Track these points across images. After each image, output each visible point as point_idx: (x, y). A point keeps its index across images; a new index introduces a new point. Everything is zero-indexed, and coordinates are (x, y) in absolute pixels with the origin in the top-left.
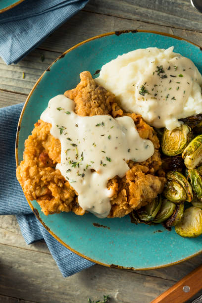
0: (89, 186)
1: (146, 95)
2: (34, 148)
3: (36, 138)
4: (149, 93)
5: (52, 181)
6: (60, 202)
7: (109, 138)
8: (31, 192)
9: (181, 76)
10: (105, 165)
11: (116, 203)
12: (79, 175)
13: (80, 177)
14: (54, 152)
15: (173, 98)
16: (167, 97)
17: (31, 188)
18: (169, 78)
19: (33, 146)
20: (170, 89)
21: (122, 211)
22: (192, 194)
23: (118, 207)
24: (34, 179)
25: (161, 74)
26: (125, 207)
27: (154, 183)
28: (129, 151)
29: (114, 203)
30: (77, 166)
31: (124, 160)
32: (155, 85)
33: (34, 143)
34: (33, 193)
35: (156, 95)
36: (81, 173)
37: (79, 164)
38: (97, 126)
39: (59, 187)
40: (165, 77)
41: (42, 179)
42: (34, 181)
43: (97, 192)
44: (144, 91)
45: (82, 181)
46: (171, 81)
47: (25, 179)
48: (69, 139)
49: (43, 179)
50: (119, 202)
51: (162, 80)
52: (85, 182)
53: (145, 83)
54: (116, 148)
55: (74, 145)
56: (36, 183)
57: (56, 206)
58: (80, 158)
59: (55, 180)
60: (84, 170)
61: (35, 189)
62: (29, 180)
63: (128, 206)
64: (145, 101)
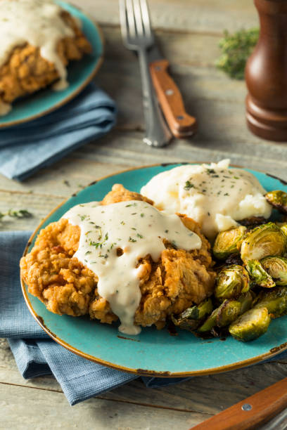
0: (112, 267)
1: (192, 189)
2: (47, 241)
3: (51, 230)
4: (195, 188)
5: (66, 267)
6: (73, 289)
7: (142, 216)
8: (37, 277)
9: (237, 178)
10: (134, 241)
11: (148, 289)
12: (101, 256)
13: (103, 259)
14: (71, 240)
15: (227, 194)
16: (219, 193)
17: (37, 272)
18: (221, 178)
19: (45, 239)
20: (223, 187)
21: (155, 299)
22: (248, 277)
23: (150, 295)
24: (42, 263)
25: (211, 174)
26: (159, 293)
27: (198, 270)
28: (167, 231)
29: (144, 289)
30: (99, 247)
31: (160, 237)
32: (204, 182)
33: (47, 236)
34: (39, 280)
35: (204, 191)
36: (104, 254)
37: (101, 245)
38: (128, 206)
39: (74, 273)
40: (217, 176)
41: (52, 262)
42: (42, 266)
43: (122, 273)
44: (189, 185)
45: (104, 263)
46: (223, 181)
47: (31, 262)
48: (92, 223)
49: (54, 263)
50: (152, 287)
51: (211, 179)
52: (108, 263)
53: (191, 179)
54: (150, 226)
55: (97, 227)
56: (44, 267)
57: (68, 294)
58: (104, 237)
59: (70, 266)
60: (108, 251)
61: (42, 274)
62: (36, 263)
63: (164, 292)
64: (191, 197)
